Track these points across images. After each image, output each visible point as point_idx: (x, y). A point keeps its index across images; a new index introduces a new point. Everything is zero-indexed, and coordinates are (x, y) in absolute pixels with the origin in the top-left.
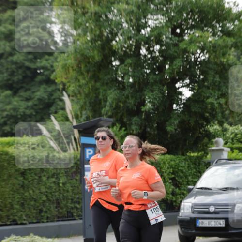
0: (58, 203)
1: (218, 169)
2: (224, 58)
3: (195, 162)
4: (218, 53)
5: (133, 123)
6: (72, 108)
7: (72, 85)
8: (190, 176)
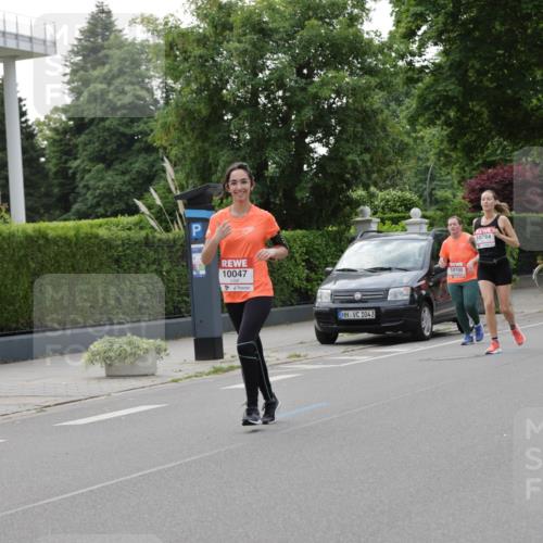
2: (366, 102)
3: (334, 238)
4: (358, 96)
6: (175, 176)
7: (175, 149)
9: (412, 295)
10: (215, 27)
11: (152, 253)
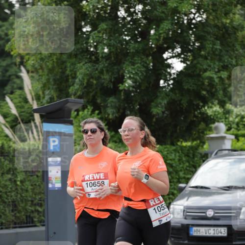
0: (15, 206)
1: (218, 163)
2: (227, 19)
3: (188, 153)
4: (219, 12)
5: (109, 105)
6: (32, 87)
7: (32, 58)
8: (181, 171)
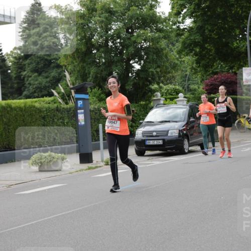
2: (158, 45)
3: (144, 107)
4: (154, 42)
6: (70, 79)
7: (70, 66)
9: (179, 133)
10: (89, 10)
11: (60, 114)
